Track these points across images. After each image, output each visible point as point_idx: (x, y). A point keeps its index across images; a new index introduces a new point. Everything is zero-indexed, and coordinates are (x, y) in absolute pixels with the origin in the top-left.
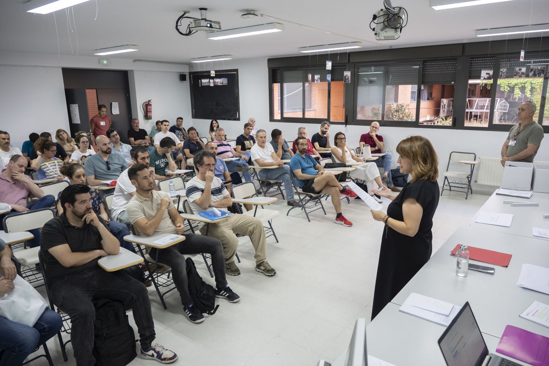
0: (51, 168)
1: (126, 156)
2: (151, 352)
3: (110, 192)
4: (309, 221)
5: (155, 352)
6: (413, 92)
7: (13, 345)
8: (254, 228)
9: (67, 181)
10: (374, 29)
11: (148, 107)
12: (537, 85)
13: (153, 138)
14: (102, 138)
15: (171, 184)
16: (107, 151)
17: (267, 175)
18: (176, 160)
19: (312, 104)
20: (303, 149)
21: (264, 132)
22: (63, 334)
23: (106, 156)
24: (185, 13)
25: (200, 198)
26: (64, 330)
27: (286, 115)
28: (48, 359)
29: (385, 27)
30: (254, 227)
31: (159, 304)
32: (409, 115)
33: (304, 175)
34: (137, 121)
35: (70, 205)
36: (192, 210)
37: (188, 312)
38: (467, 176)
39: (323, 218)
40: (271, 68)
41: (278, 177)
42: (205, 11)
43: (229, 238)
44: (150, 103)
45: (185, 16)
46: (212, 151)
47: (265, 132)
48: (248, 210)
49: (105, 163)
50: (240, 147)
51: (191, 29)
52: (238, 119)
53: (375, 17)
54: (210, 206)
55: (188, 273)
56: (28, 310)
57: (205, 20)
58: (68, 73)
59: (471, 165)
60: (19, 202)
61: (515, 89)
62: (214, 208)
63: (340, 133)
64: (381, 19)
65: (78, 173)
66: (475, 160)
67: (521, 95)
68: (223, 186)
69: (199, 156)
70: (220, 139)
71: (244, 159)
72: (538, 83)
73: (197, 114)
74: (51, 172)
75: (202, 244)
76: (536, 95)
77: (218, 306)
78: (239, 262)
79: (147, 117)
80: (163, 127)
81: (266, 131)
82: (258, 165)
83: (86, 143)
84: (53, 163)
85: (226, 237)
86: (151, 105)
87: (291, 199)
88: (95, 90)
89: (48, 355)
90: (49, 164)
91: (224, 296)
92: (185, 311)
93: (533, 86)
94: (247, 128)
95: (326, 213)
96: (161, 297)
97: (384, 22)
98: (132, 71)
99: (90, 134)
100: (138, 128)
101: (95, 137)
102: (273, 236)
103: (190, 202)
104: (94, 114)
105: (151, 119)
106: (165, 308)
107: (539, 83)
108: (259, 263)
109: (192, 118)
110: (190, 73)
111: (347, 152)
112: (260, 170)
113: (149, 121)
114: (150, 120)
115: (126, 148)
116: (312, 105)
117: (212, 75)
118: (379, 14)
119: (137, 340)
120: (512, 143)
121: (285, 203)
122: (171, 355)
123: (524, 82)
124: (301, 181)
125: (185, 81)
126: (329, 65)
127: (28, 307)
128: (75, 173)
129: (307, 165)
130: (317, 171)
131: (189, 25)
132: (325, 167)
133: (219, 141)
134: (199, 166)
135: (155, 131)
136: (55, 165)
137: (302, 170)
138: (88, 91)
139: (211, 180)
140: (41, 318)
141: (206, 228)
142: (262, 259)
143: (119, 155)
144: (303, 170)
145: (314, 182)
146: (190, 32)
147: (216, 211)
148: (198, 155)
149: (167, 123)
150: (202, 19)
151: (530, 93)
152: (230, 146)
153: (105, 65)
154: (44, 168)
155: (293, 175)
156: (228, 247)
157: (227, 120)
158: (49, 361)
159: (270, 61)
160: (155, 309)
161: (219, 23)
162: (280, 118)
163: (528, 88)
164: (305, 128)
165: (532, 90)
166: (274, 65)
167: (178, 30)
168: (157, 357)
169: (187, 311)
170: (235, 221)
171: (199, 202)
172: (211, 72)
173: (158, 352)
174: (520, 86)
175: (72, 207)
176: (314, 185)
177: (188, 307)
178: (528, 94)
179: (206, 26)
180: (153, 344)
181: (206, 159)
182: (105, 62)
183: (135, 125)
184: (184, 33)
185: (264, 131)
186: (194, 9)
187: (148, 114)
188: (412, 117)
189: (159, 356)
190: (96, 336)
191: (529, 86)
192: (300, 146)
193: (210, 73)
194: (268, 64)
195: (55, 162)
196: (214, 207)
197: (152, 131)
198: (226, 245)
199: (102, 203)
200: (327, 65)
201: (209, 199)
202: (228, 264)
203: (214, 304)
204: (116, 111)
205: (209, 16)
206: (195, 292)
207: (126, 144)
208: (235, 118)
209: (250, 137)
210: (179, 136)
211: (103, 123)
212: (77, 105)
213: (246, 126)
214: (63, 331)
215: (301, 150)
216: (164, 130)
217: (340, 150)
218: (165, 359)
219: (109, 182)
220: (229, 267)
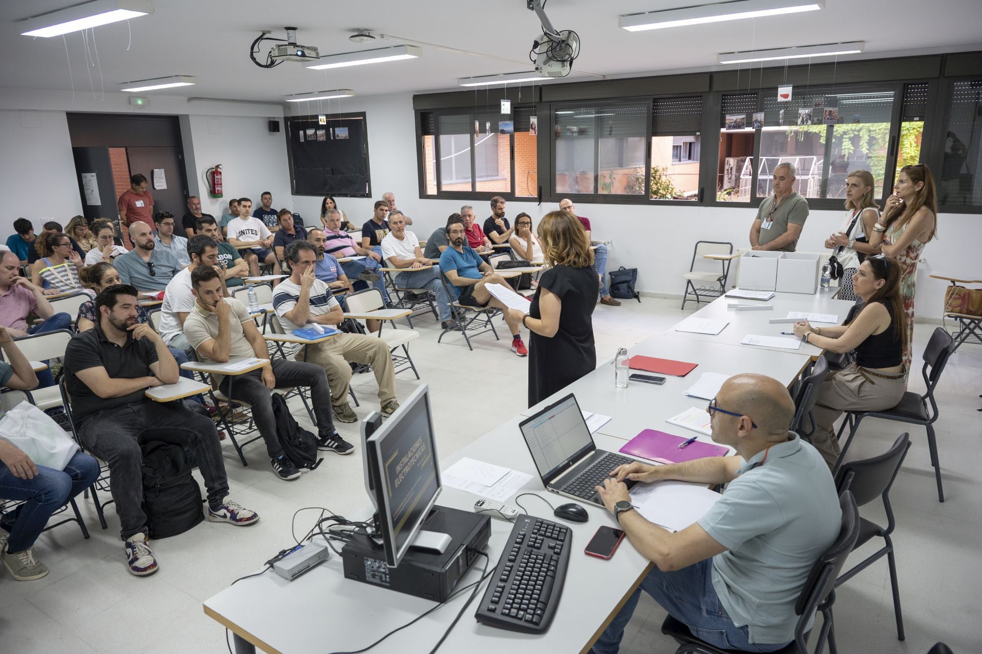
0: (58, 276)
1: (181, 257)
2: (222, 512)
3: (157, 307)
4: (471, 350)
5: (228, 511)
6: (677, 146)
7: (37, 492)
8: (375, 353)
9: (87, 294)
10: (535, 62)
11: (216, 177)
12: (879, 134)
13: (225, 229)
14: (141, 227)
15: (251, 293)
16: (148, 245)
17: (408, 281)
18: (264, 262)
19: (499, 169)
20: (456, 239)
21: (400, 215)
22: (100, 493)
23: (147, 254)
24: (264, 34)
25: (292, 311)
26: (100, 487)
27: (444, 188)
28: (80, 524)
29: (549, 59)
30: (376, 351)
31: (236, 460)
32: (668, 186)
33: (461, 278)
34: (195, 201)
35: (108, 308)
36: (283, 329)
37: (278, 466)
38: (717, 278)
39: (494, 345)
40: (420, 110)
41: (426, 284)
42: (293, 31)
43: (337, 366)
44: (219, 170)
45: (265, 37)
46: (317, 245)
47: (402, 214)
48: (371, 332)
49: (146, 265)
50: (368, 239)
51: (274, 59)
52: (369, 195)
53: (536, 44)
54: (309, 322)
55: (275, 412)
56: (53, 452)
57: (294, 45)
58: (76, 121)
59: (723, 260)
60: (15, 324)
61: (844, 140)
62: (315, 324)
63: (524, 215)
64: (543, 48)
65: (108, 276)
66: (731, 253)
67: (854, 151)
68: (330, 293)
69: (292, 249)
70: (332, 226)
71: (374, 258)
72: (880, 130)
73: (300, 187)
74: (58, 283)
75: (297, 372)
76: (877, 150)
77: (321, 460)
78: (358, 405)
79: (215, 192)
80: (241, 209)
81: (402, 212)
82: (393, 267)
83: (108, 240)
84: (61, 267)
85: (333, 364)
86: (220, 173)
87: (446, 318)
88: (123, 150)
89: (79, 519)
90: (55, 269)
91: (331, 447)
92: (273, 466)
93: (873, 134)
94: (379, 209)
95: (499, 338)
96: (239, 450)
97: (547, 52)
98: (187, 117)
99: (119, 223)
100: (200, 212)
101: (128, 226)
102: (411, 370)
103: (279, 316)
104: (124, 189)
105: (222, 196)
106: (245, 464)
107: (882, 130)
108: (385, 403)
109: (292, 194)
110: (286, 119)
111: (534, 243)
112: (397, 274)
113: (217, 201)
114: (219, 199)
115: (181, 243)
116: (500, 171)
117: (320, 123)
118: (542, 40)
119: (205, 501)
120: (766, 225)
121: (440, 326)
122: (250, 515)
123: (858, 128)
124: (457, 289)
125: (277, 133)
126: (506, 107)
127: (53, 448)
128: (105, 276)
129: (466, 265)
130: (483, 273)
131: (270, 52)
132: (498, 268)
133: (332, 230)
134: (292, 264)
135: (230, 217)
136: (66, 271)
137: (458, 271)
138: (112, 151)
139: (311, 284)
140: (71, 462)
141: (303, 353)
142: (389, 397)
143: (168, 254)
144: (460, 272)
145: (474, 290)
146: (273, 63)
147: (319, 328)
148: (290, 247)
149: (248, 204)
150: (290, 44)
151: (868, 147)
152: (351, 238)
153: (139, 107)
154: (47, 276)
155: (446, 280)
156: (336, 379)
157: (351, 196)
158: (81, 527)
159: (418, 98)
160: (229, 466)
161: (315, 49)
162: (435, 193)
163: (866, 138)
164: (471, 207)
165: (872, 141)
166: (425, 106)
167: (253, 59)
168: (231, 517)
169: (276, 464)
170: (347, 343)
171: (291, 316)
172: (320, 117)
173: (233, 511)
174: (852, 136)
175: (109, 311)
176: (474, 294)
177: (277, 459)
178: (865, 150)
179: (295, 54)
180: (226, 500)
181: (302, 254)
182: (140, 102)
183: (194, 207)
184: (264, 63)
185: (400, 212)
186: (278, 28)
187: (217, 189)
188: (673, 189)
189: (234, 516)
190: (146, 488)
191: (866, 136)
192: (452, 235)
193: (318, 119)
194: (414, 104)
195: (64, 266)
196: (314, 322)
197: (223, 217)
198: (333, 377)
199: (147, 322)
200: (502, 107)
201: (306, 311)
202: (339, 406)
203: (315, 456)
204: (161, 182)
205: (301, 38)
206: (287, 438)
207: (180, 237)
208: (363, 193)
209: (384, 223)
210: (271, 225)
211: (139, 204)
212: (94, 174)
213: (378, 205)
214: (99, 490)
215: (454, 240)
216: (243, 215)
217: (523, 243)
218: (241, 520)
219: (154, 294)
220: (340, 411)
